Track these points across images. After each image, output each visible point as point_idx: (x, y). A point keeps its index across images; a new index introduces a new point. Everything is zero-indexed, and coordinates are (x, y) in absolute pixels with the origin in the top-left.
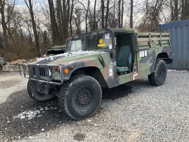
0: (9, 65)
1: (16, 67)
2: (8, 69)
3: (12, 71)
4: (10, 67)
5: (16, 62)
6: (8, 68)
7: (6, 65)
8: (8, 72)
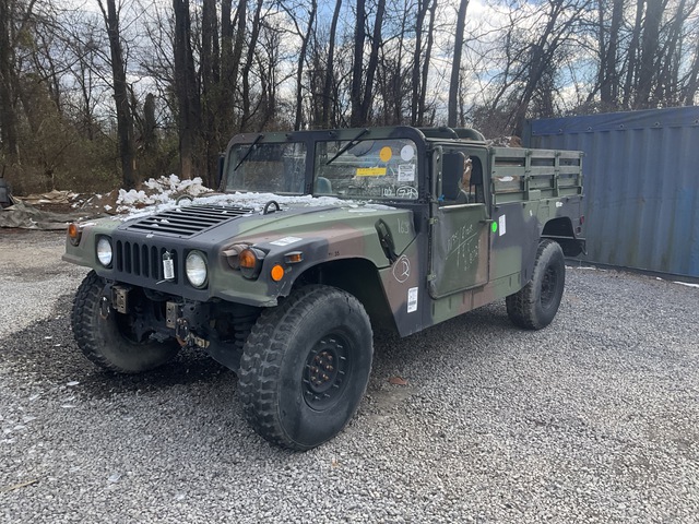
0: (22, 207)
1: (48, 217)
2: (18, 222)
3: (32, 227)
4: (25, 216)
5: (45, 198)
6: (19, 218)
7: (12, 208)
8: (20, 230)
